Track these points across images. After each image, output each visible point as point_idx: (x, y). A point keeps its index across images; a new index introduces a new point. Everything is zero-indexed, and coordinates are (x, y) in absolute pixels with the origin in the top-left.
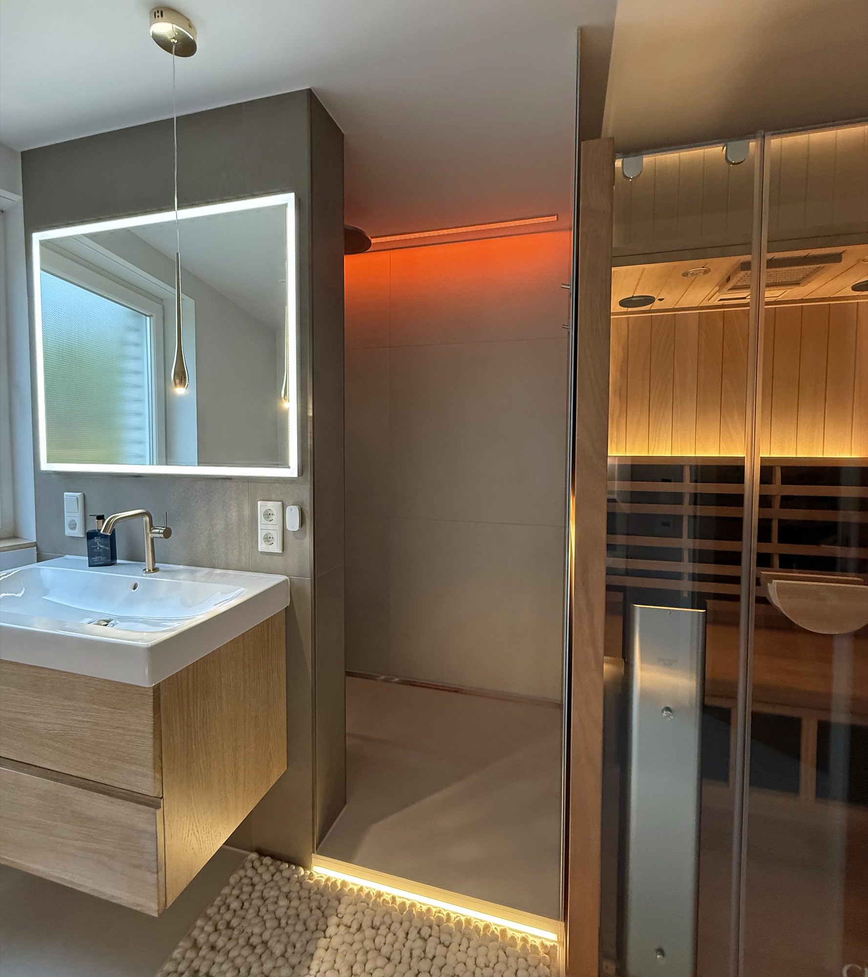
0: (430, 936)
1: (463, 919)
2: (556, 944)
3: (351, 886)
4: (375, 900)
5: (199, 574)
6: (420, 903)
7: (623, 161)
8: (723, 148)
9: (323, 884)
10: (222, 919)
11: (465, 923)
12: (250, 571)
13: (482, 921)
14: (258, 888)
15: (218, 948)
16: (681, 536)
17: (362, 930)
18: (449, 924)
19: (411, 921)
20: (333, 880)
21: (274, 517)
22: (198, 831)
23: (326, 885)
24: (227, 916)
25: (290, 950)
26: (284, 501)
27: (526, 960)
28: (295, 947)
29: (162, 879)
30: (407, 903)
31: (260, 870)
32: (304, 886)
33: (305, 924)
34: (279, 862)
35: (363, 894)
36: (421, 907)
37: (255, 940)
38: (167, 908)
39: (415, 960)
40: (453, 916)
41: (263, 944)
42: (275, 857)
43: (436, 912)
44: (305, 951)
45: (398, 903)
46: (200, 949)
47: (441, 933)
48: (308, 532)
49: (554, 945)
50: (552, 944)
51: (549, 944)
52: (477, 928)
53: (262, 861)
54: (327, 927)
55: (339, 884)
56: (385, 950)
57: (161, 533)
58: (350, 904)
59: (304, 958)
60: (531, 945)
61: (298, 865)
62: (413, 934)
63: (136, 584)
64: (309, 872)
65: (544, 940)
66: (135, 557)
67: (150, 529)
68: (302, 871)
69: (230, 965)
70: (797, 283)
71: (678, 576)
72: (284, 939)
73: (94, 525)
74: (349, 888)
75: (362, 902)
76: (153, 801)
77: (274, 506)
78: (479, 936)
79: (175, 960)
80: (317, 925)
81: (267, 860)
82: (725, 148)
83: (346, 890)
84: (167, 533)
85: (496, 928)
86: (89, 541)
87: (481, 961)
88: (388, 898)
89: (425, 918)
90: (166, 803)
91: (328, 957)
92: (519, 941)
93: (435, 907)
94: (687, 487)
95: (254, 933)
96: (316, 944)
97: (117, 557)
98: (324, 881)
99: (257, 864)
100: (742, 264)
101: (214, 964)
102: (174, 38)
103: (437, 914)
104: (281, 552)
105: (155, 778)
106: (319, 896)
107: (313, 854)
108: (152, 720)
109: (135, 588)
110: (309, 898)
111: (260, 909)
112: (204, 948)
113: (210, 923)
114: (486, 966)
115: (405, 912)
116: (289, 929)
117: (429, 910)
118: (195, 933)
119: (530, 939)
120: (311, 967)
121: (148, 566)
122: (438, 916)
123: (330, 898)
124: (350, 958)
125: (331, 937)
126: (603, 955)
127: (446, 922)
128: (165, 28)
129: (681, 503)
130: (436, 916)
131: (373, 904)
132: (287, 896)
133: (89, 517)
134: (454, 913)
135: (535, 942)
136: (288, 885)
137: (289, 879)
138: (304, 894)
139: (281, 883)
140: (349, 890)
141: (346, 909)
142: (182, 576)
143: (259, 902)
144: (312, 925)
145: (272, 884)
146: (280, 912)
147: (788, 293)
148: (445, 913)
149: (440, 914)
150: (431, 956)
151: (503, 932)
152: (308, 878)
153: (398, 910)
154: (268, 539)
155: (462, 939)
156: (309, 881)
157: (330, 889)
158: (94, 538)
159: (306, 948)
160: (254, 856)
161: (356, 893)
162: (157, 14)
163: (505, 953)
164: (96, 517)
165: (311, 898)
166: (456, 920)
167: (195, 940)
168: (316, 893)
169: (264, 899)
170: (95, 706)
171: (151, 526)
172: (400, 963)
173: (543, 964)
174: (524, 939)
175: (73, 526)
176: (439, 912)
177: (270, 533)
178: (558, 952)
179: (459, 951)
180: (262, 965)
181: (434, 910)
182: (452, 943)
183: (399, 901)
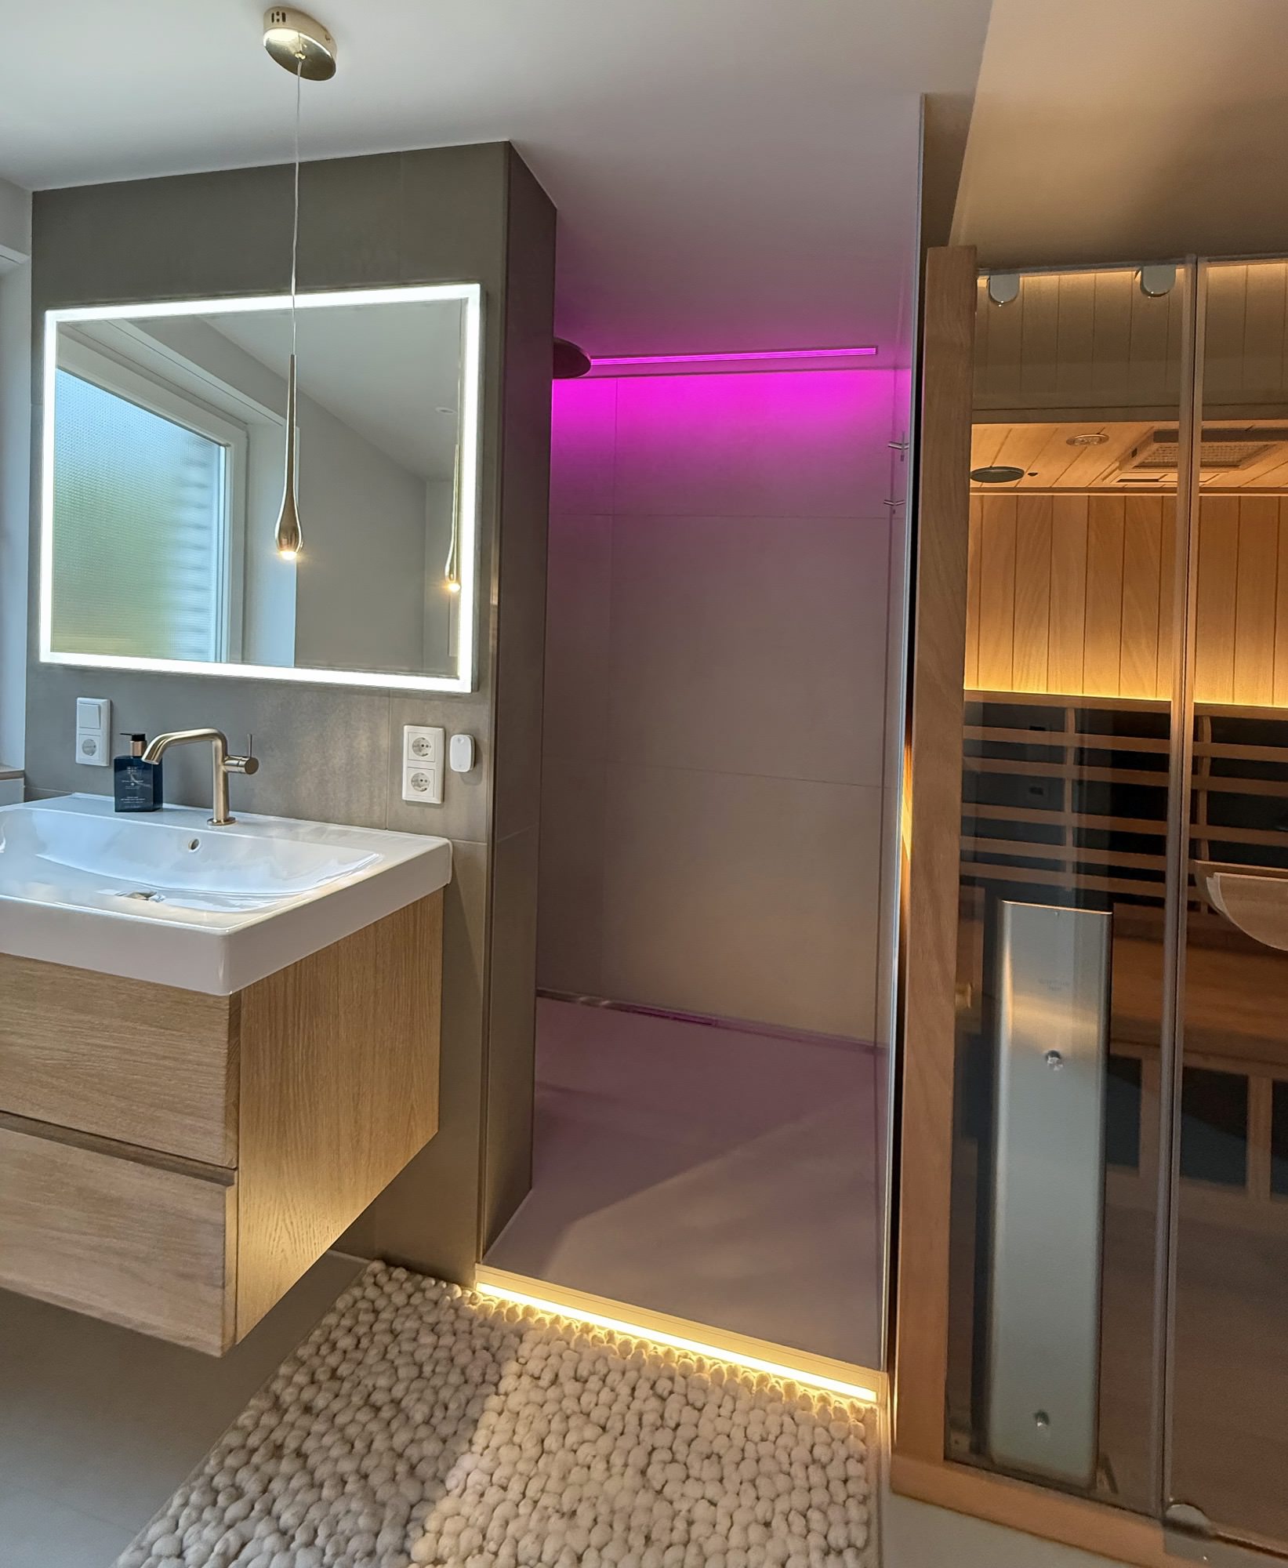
0: (671, 1393)
1: (724, 1367)
2: (874, 1407)
3: (541, 1315)
4: (581, 1336)
5: (301, 830)
6: (653, 1342)
7: (989, 279)
8: (1137, 274)
9: (493, 1311)
10: (323, 1364)
11: (728, 1374)
12: (386, 829)
13: (754, 1371)
14: (384, 1316)
15: (314, 1412)
16: (1060, 809)
17: (557, 1383)
18: (702, 1375)
19: (639, 1370)
20: (511, 1305)
21: (429, 751)
22: (292, 1223)
23: (498, 1314)
24: (332, 1360)
25: (439, 1413)
26: (447, 727)
27: (827, 1430)
28: (446, 1408)
29: (230, 1298)
30: (632, 1342)
31: (388, 1288)
32: (461, 1313)
33: (463, 1372)
34: (419, 1277)
35: (560, 1328)
36: (655, 1348)
37: (378, 1398)
38: (238, 1343)
39: (646, 1430)
40: (708, 1363)
41: (393, 1405)
42: (412, 1269)
43: (679, 1356)
44: (464, 1415)
45: (618, 1342)
46: (286, 1411)
47: (689, 1389)
48: (485, 774)
49: (872, 1408)
50: (868, 1406)
51: (863, 1406)
52: (747, 1382)
53: (392, 1273)
54: (501, 1378)
55: (520, 1311)
56: (598, 1414)
57: (241, 766)
58: (540, 1343)
59: (461, 1426)
60: (835, 1407)
61: (452, 1279)
62: (643, 1390)
63: (196, 840)
64: (469, 1293)
65: (855, 1401)
66: (195, 799)
67: (223, 758)
68: (458, 1291)
69: (338, 1436)
70: (1234, 465)
71: (1055, 866)
72: (429, 1395)
73: (129, 749)
74: (537, 1318)
75: (559, 1339)
76: (222, 1174)
77: (430, 735)
78: (751, 1393)
79: (244, 1427)
80: (484, 1374)
81: (400, 1273)
82: (1140, 272)
83: (532, 1320)
84: (251, 767)
85: (777, 1382)
86: (117, 773)
87: (755, 1432)
88: (602, 1334)
89: (662, 1365)
90: (242, 1178)
91: (503, 1424)
92: (815, 1402)
93: (678, 1349)
94: (1070, 739)
95: (377, 1385)
96: (483, 1404)
97: (164, 800)
98: (494, 1306)
99: (382, 1279)
100: (1155, 432)
101: (309, 1434)
102: (300, 52)
103: (682, 1360)
104: (439, 802)
105: (226, 1136)
106: (486, 1330)
107: (476, 1264)
108: (226, 1046)
109: (193, 847)
110: (471, 1333)
111: (389, 1348)
112: (291, 1409)
113: (303, 1370)
114: (763, 1440)
115: (629, 1357)
116: (437, 1381)
117: (668, 1353)
118: (277, 1386)
119: (833, 1398)
120: (475, 1439)
121: (217, 813)
122: (684, 1363)
123: (505, 1332)
124: (540, 1426)
125: (506, 1394)
126: (951, 1424)
127: (697, 1372)
128: (287, 37)
129: (1061, 761)
130: (681, 1361)
131: (576, 1345)
132: (433, 1329)
133: (117, 738)
134: (711, 1359)
135: (841, 1403)
136: (436, 1311)
137: (436, 1303)
138: (462, 1326)
139: (423, 1309)
140: (536, 1322)
141: (532, 1350)
142: (274, 832)
143: (387, 1339)
144: (475, 1375)
145: (408, 1310)
146: (422, 1355)
147: (1220, 479)
148: (694, 1358)
149: (687, 1360)
150: (673, 1425)
151: (790, 1388)
152: (467, 1302)
153: (618, 1352)
154: (418, 782)
155: (723, 1398)
156: (471, 1306)
157: (505, 1320)
158: (126, 769)
159: (465, 1410)
160: (377, 1266)
161: (548, 1326)
162: (276, 17)
163: (793, 1419)
164: (130, 737)
165: (474, 1332)
166: (714, 1368)
167: (277, 1398)
168: (481, 1325)
169: (394, 1334)
170: (128, 1024)
171: (225, 754)
172: (622, 1434)
173: (856, 1437)
174: (824, 1399)
175: (90, 749)
176: (686, 1357)
177: (423, 774)
178: (878, 1418)
179: (720, 1416)
180: (391, 1437)
181: (677, 1353)
182: (707, 1402)
183: (619, 1339)
